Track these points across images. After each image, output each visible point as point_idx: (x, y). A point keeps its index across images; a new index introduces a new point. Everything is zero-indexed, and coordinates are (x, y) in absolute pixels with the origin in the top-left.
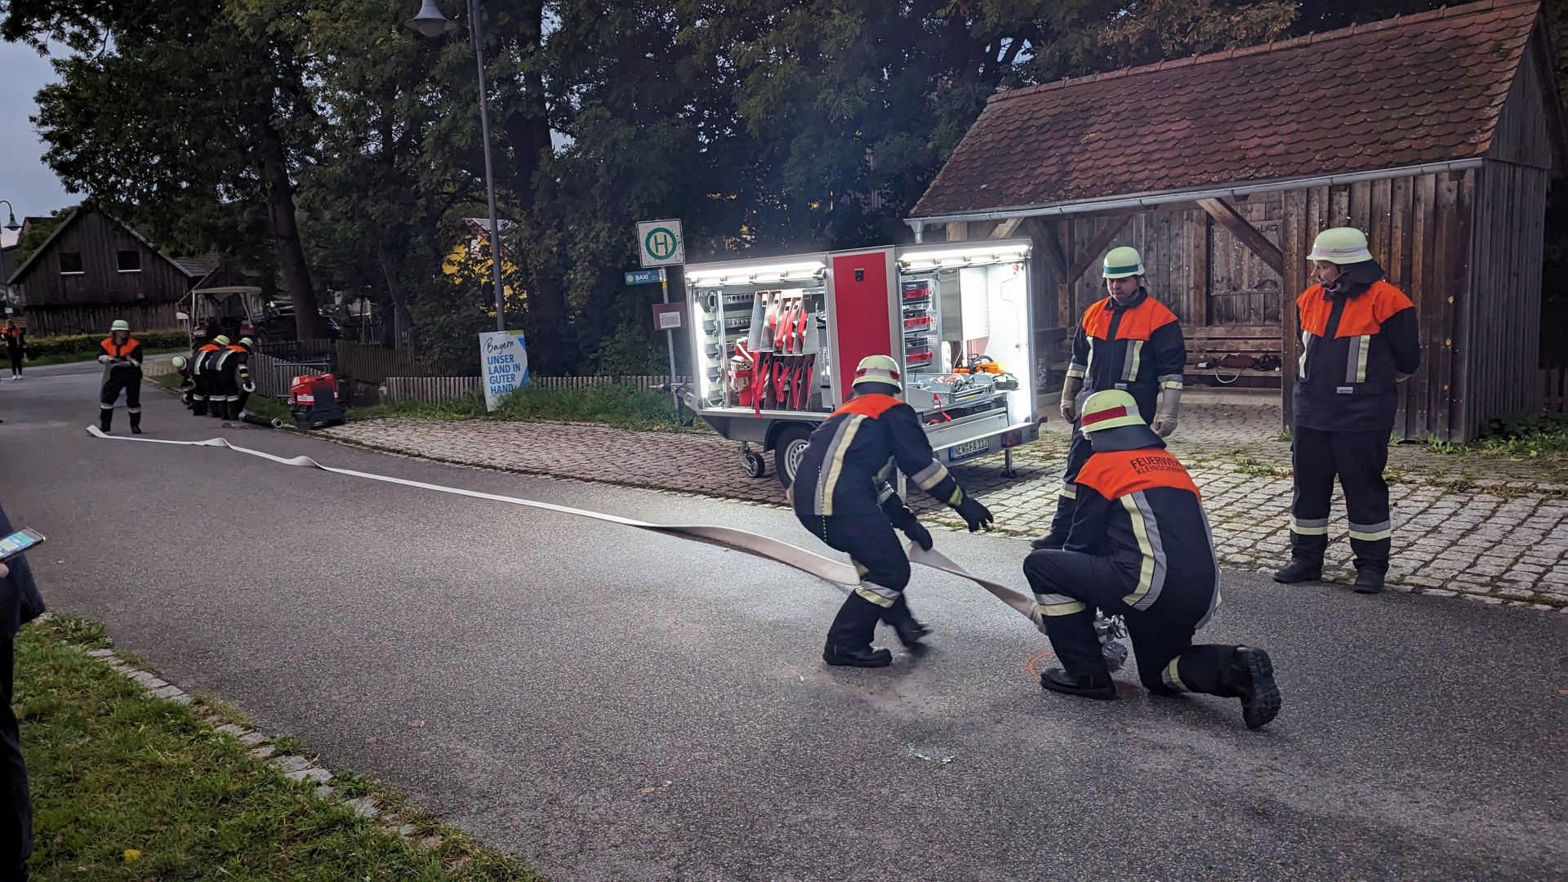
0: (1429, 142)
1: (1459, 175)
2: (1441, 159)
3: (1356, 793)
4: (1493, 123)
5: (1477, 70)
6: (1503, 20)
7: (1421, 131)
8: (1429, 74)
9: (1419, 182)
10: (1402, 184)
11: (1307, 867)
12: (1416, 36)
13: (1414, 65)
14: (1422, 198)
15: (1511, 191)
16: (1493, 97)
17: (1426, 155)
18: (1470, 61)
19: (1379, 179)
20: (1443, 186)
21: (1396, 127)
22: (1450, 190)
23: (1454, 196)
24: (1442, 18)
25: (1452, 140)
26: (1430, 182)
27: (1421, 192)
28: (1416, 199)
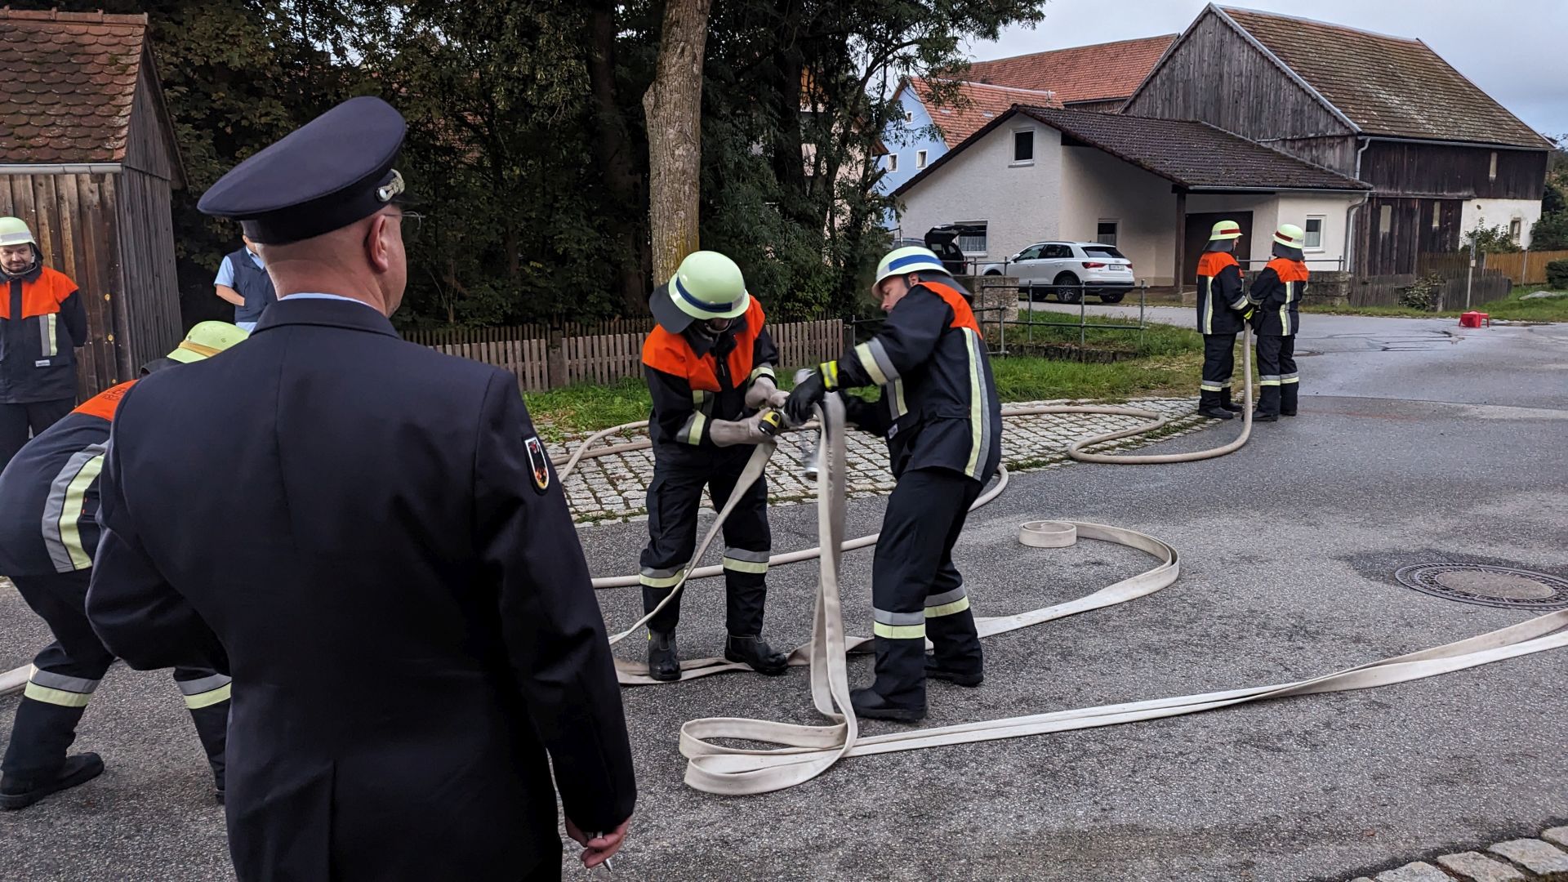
0: (66, 142)
1: (99, 178)
2: (81, 160)
3: (166, 753)
4: (124, 132)
5: (99, 79)
6: (115, 36)
7: (57, 131)
8: (52, 74)
9: (60, 181)
10: (43, 181)
11: (150, 829)
12: (30, 33)
13: (34, 63)
14: (66, 197)
15: (144, 198)
16: (120, 107)
17: (64, 154)
18: (90, 69)
19: (19, 174)
20: (85, 187)
21: (28, 123)
22: (92, 192)
23: (96, 198)
24: (54, 21)
25: (88, 143)
26: (71, 181)
27: (64, 192)
28: (60, 198)
